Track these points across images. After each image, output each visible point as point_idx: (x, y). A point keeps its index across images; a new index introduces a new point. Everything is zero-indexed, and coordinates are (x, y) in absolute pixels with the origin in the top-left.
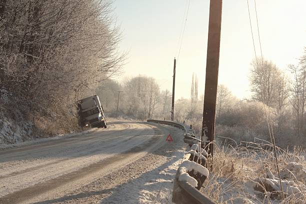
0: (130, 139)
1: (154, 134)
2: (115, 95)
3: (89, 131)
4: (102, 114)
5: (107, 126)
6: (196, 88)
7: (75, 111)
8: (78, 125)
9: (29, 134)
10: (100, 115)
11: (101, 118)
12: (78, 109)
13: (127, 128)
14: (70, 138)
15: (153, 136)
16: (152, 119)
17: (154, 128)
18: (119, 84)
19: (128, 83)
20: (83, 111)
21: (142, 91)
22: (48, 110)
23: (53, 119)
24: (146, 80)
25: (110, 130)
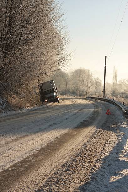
0: (78, 112)
1: (94, 107)
2: (64, 80)
3: (48, 105)
4: (56, 93)
5: (60, 101)
6: (116, 76)
7: (38, 91)
8: (39, 101)
9: (4, 108)
10: (55, 94)
11: (56, 96)
12: (40, 90)
13: (74, 102)
14: (33, 111)
15: (93, 109)
16: (89, 96)
17: (92, 103)
18: (67, 73)
19: (73, 73)
20: (43, 91)
21: (82, 78)
22: (19, 90)
23: (22, 97)
24: (85, 71)
25: (62, 104)
